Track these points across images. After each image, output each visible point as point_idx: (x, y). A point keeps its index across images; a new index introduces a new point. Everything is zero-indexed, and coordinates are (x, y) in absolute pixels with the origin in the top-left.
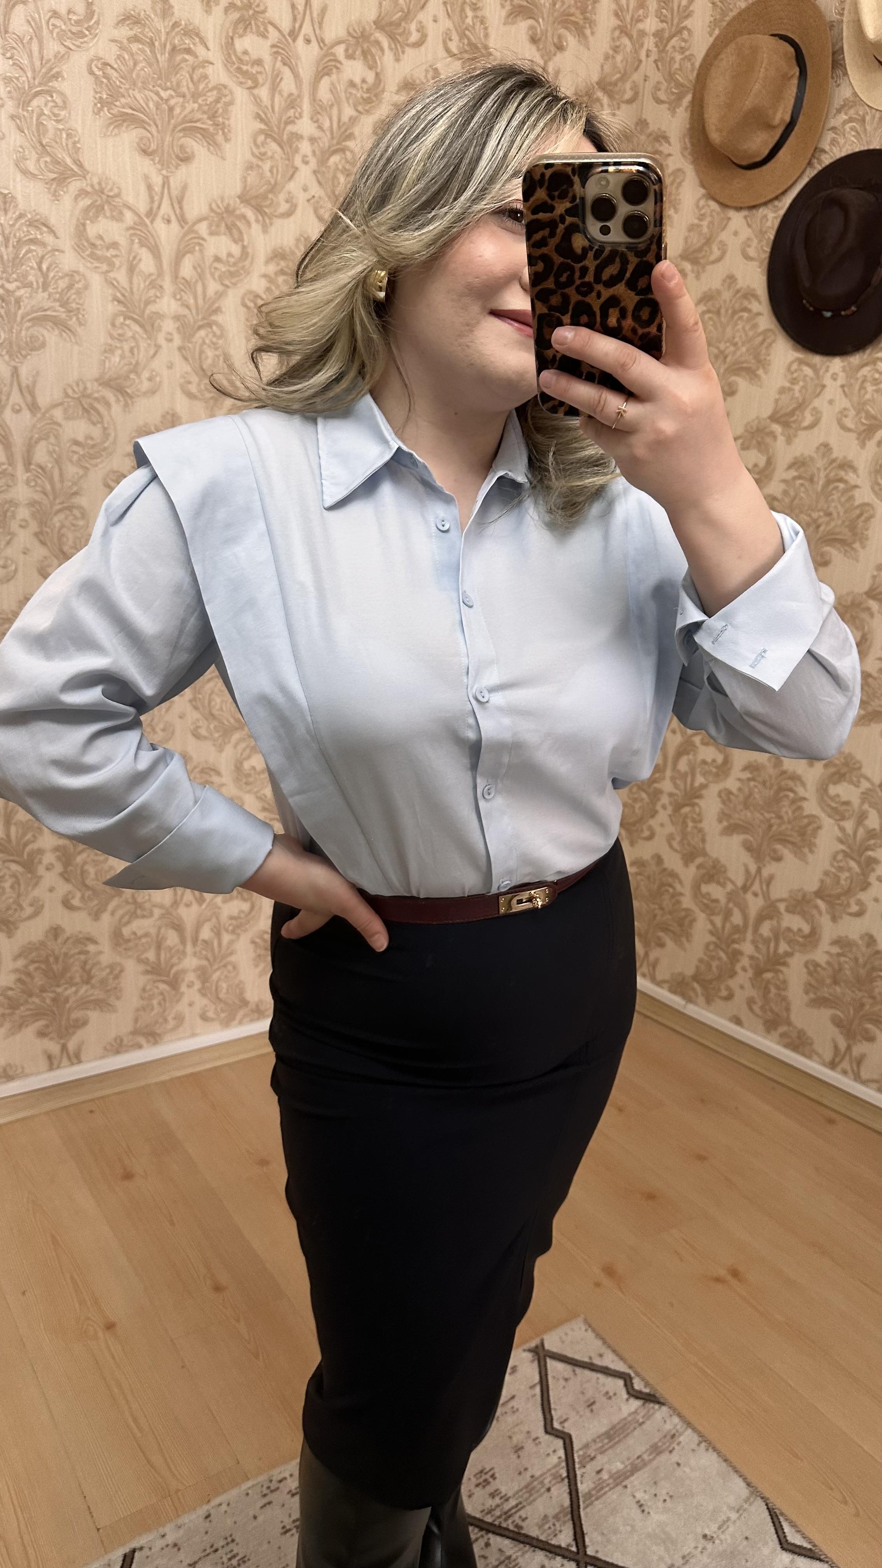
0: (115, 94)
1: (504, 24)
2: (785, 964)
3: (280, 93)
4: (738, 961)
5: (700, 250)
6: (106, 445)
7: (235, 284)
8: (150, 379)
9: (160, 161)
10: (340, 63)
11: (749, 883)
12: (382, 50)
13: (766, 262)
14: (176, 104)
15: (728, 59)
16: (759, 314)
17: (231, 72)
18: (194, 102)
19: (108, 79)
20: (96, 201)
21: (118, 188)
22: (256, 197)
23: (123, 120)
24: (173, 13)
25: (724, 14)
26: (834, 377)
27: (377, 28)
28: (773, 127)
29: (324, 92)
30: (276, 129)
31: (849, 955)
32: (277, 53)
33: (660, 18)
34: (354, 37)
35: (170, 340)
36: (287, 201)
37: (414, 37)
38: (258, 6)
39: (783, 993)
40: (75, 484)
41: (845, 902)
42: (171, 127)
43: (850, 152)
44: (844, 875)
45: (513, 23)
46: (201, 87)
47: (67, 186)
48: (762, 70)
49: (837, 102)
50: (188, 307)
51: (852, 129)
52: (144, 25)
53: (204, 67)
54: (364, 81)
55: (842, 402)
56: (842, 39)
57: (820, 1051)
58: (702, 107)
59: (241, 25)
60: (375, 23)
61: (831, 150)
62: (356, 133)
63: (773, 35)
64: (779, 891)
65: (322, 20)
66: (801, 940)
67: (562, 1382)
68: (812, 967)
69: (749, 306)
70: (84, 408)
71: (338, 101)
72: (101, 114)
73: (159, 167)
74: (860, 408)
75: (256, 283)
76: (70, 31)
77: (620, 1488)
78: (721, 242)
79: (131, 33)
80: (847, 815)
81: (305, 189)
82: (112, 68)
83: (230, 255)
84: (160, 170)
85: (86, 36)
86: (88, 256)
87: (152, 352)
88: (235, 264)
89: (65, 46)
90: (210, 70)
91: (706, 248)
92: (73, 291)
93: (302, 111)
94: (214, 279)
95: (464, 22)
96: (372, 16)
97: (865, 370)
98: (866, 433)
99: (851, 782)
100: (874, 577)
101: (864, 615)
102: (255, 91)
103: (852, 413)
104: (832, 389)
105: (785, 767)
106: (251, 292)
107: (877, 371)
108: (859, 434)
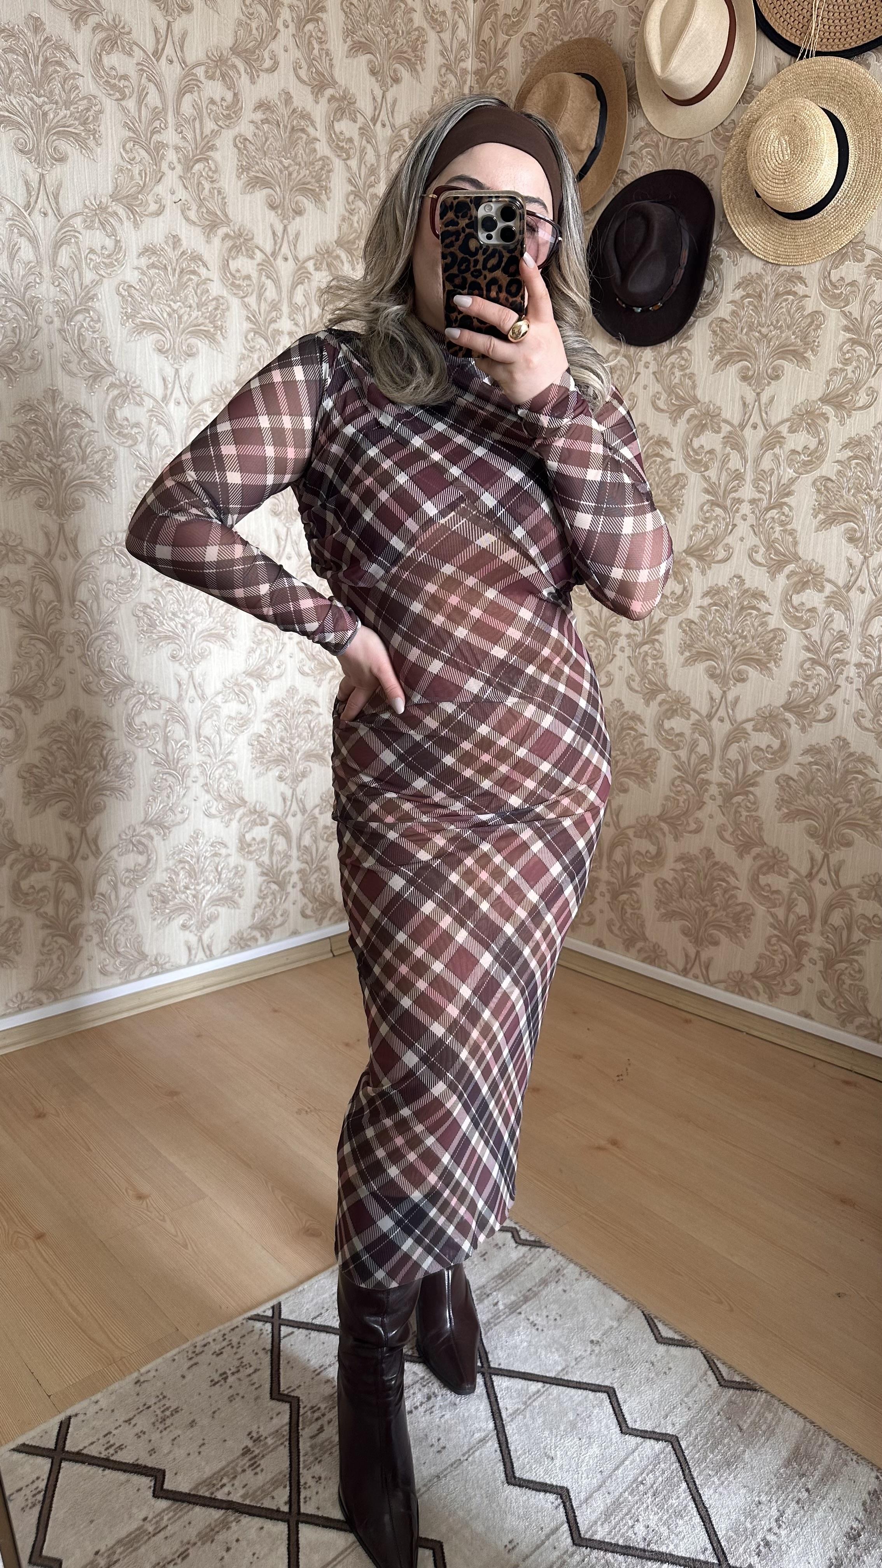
1: (347, 57)
2: (637, 885)
3: (146, 105)
7: (109, 275)
9: (35, 160)
10: (201, 82)
12: (239, 73)
14: (50, 109)
15: (540, 92)
17: (100, 84)
18: (66, 109)
22: (127, 196)
24: (45, 29)
25: (534, 56)
26: (647, 365)
27: (233, 53)
28: (583, 152)
29: (187, 107)
30: (143, 138)
31: (691, 869)
32: (142, 70)
33: (481, 59)
34: (213, 61)
36: (156, 202)
37: (268, 63)
38: (123, 27)
39: (637, 911)
41: (685, 822)
42: (46, 130)
43: (648, 172)
44: (682, 798)
45: (355, 57)
46: (72, 97)
48: (571, 102)
49: (635, 131)
50: (66, 293)
52: (18, 39)
53: (74, 79)
54: (223, 99)
55: (655, 387)
56: (635, 77)
57: (674, 961)
59: (108, 43)
60: (232, 48)
61: (632, 171)
62: (218, 145)
63: (578, 73)
64: (627, 819)
65: (183, 44)
68: (661, 885)
71: (199, 115)
73: (35, 165)
74: (671, 390)
75: (130, 276)
77: (515, 1314)
79: (7, 45)
80: (681, 744)
81: (173, 193)
83: (104, 248)
84: (36, 168)
87: (34, 334)
88: (109, 256)
90: (80, 82)
93: (167, 122)
94: (90, 269)
95: (311, 53)
96: (229, 42)
97: (673, 358)
98: (676, 413)
99: (682, 716)
100: (691, 537)
101: (684, 571)
102: (123, 103)
103: (664, 396)
104: (646, 376)
105: (626, 710)
106: (125, 283)
107: (683, 359)
108: (671, 414)
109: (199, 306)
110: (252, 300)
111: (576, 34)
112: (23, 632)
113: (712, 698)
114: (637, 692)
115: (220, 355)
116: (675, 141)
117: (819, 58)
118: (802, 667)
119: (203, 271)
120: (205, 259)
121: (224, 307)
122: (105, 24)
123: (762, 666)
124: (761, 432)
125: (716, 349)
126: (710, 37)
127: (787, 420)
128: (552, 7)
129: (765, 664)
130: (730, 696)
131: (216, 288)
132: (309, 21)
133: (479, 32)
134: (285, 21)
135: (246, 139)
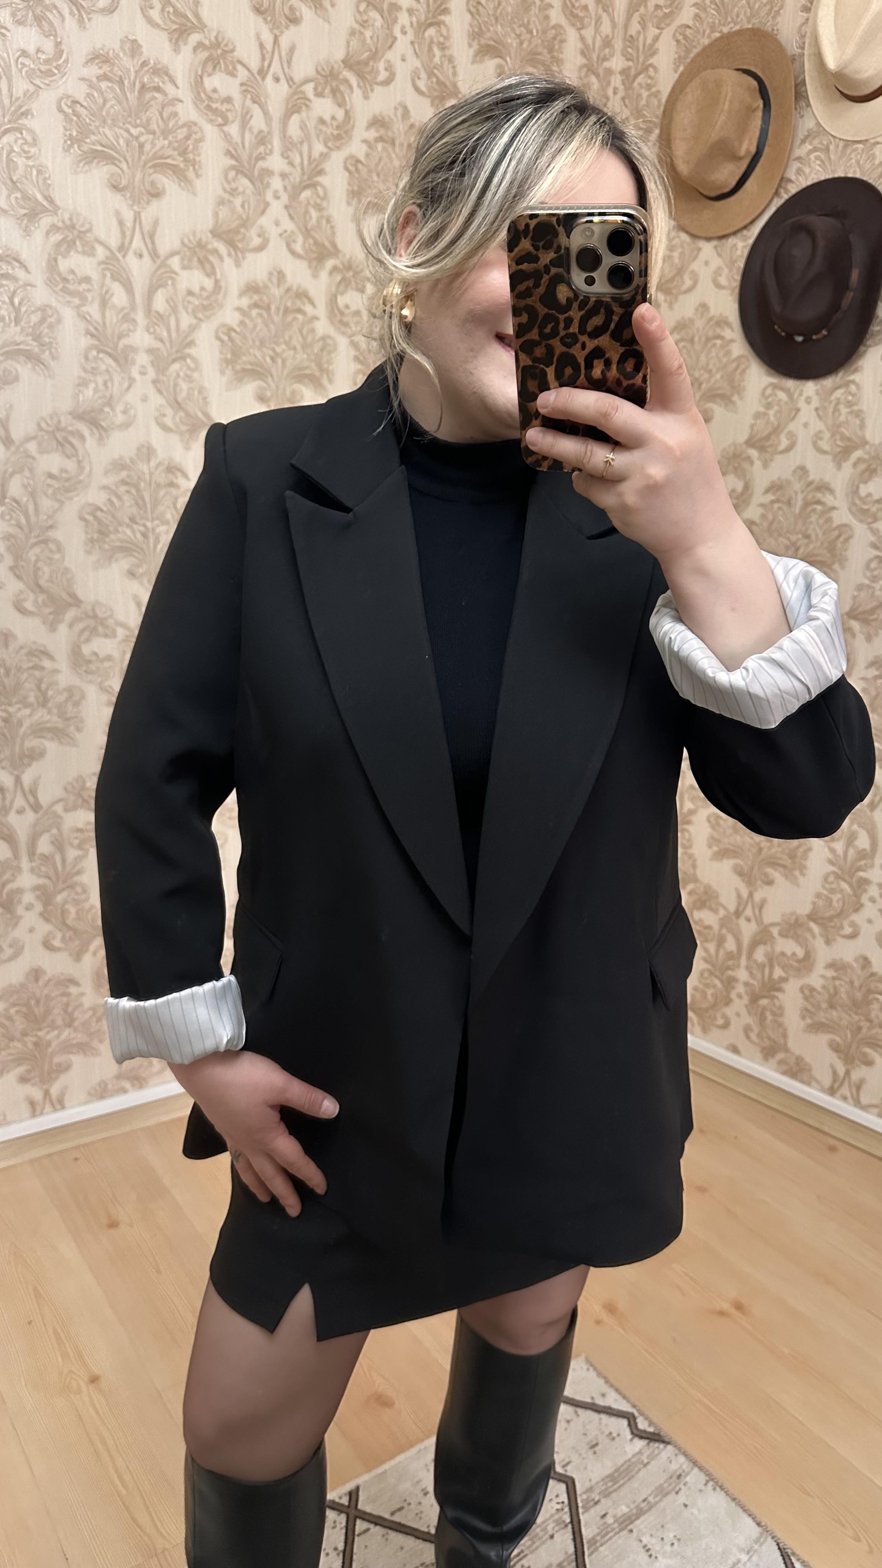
0: (85, 132)
1: (473, 63)
3: (251, 130)
4: (733, 988)
5: (672, 280)
6: (82, 478)
7: (208, 318)
8: (124, 412)
9: (130, 197)
10: (309, 100)
11: (741, 908)
12: (351, 88)
13: (737, 291)
14: (146, 141)
15: (692, 94)
16: (732, 341)
17: (200, 110)
18: (165, 139)
19: (78, 116)
20: (68, 236)
21: (90, 223)
22: (229, 231)
23: (93, 157)
24: (142, 52)
25: (688, 51)
26: (808, 401)
27: (345, 67)
28: (740, 159)
29: (294, 129)
30: (246, 164)
31: (845, 978)
32: (246, 91)
33: (625, 56)
34: (323, 76)
35: (143, 373)
36: (259, 236)
37: (383, 75)
38: (226, 45)
39: (779, 1019)
40: (49, 517)
41: (838, 925)
42: (142, 163)
43: (816, 181)
44: (836, 897)
45: (481, 62)
46: (171, 125)
47: (38, 222)
48: (727, 103)
49: (801, 133)
50: (161, 340)
51: (817, 158)
52: (113, 64)
53: (173, 105)
54: (333, 118)
55: (817, 425)
56: (804, 71)
57: (818, 1077)
58: (668, 141)
59: (210, 64)
60: (343, 61)
61: (797, 179)
62: (327, 169)
63: (738, 70)
64: (771, 915)
65: (291, 59)
66: (795, 964)
68: (808, 992)
69: (723, 334)
70: (59, 442)
71: (307, 137)
72: (72, 151)
73: (130, 202)
74: (835, 430)
75: (230, 317)
76: (40, 70)
77: (625, 1532)
78: (693, 272)
79: (101, 72)
81: (277, 224)
82: (82, 106)
83: (202, 289)
84: (132, 206)
85: (55, 75)
86: (61, 290)
87: (126, 384)
88: (208, 298)
89: (34, 84)
90: (179, 108)
91: (678, 278)
92: (46, 325)
93: (273, 146)
94: (187, 312)
95: (431, 61)
96: (340, 55)
97: (839, 393)
98: (841, 455)
102: (225, 128)
103: (827, 435)
104: (807, 413)
106: (225, 325)
107: (850, 393)
108: (835, 457)
109: (305, 347)
111: (737, 24)
116: (848, 143)
119: (308, 308)
120: (312, 293)
121: (331, 347)
122: (207, 43)
131: (323, 327)
132: (431, 25)
133: (626, 27)
134: (403, 27)
135: (358, 161)
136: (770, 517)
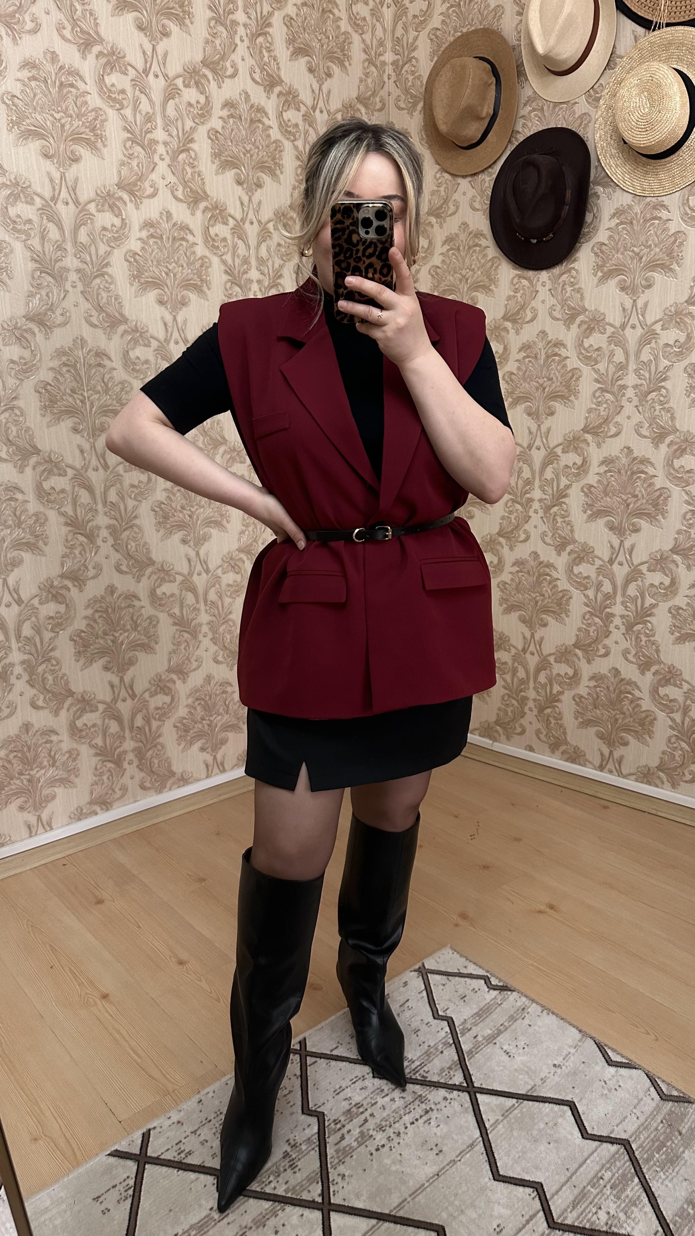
0: (22, 117)
1: (290, 60)
2: (558, 701)
3: (140, 112)
4: (526, 704)
5: (441, 207)
6: (34, 363)
7: (119, 246)
8: (62, 315)
9: (57, 162)
10: (180, 90)
11: (526, 646)
12: (208, 81)
13: (488, 211)
14: (66, 122)
15: (446, 75)
16: (487, 247)
17: (103, 99)
18: (79, 121)
19: (16, 106)
20: (14, 191)
21: (29, 181)
22: (130, 184)
23: (29, 134)
24: (59, 59)
25: (439, 46)
26: (544, 284)
27: (203, 66)
28: (482, 119)
29: (171, 110)
30: (139, 137)
31: (603, 685)
32: (135, 85)
33: (394, 52)
34: (188, 72)
35: (75, 287)
36: (151, 187)
37: (230, 71)
38: (119, 53)
39: (560, 722)
40: (13, 391)
41: (595, 648)
42: (64, 138)
43: (537, 131)
44: (592, 629)
45: (296, 60)
46: (83, 110)
48: (470, 80)
49: (524, 99)
50: (86, 263)
52: (39, 69)
53: (84, 96)
54: (198, 102)
55: (551, 301)
56: (522, 57)
57: (591, 759)
58: (431, 110)
59: (109, 67)
60: (202, 62)
61: (523, 131)
62: (196, 138)
63: (475, 57)
64: (548, 648)
65: (165, 62)
66: (568, 681)
67: (441, 987)
68: (578, 699)
69: (480, 242)
70: (17, 338)
71: (180, 116)
72: (13, 131)
73: (57, 166)
74: (564, 303)
75: (134, 245)
77: (491, 1045)
78: (455, 200)
79: (31, 74)
80: (588, 585)
81: (163, 179)
82: (18, 98)
83: (113, 225)
84: (58, 168)
86: (11, 229)
87: (62, 295)
88: (117, 232)
90: (88, 98)
91: (444, 206)
92: (2, 254)
93: (157, 123)
94: (103, 243)
95: (262, 60)
96: (199, 57)
97: (564, 277)
98: (570, 320)
99: (588, 562)
100: (587, 418)
101: (582, 445)
102: (122, 112)
103: (558, 308)
104: (543, 293)
105: (541, 559)
106: (131, 251)
107: (572, 277)
108: (565, 321)
109: (189, 265)
110: (228, 258)
111: (471, 25)
112: (70, 528)
113: (612, 546)
114: (549, 545)
115: (207, 303)
116: (556, 104)
117: (669, 29)
118: (684, 518)
119: (190, 237)
120: (191, 227)
121: (208, 265)
122: (105, 52)
123: (651, 518)
124: (639, 331)
125: (599, 267)
126: (580, 20)
127: (660, 320)
128: (452, 6)
129: (654, 517)
130: (627, 544)
131: (200, 250)
132: (260, 35)
133: (393, 31)
134: (241, 37)
135: (217, 132)
136: (524, 369)
